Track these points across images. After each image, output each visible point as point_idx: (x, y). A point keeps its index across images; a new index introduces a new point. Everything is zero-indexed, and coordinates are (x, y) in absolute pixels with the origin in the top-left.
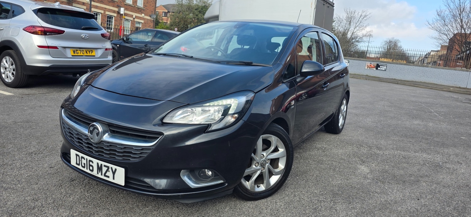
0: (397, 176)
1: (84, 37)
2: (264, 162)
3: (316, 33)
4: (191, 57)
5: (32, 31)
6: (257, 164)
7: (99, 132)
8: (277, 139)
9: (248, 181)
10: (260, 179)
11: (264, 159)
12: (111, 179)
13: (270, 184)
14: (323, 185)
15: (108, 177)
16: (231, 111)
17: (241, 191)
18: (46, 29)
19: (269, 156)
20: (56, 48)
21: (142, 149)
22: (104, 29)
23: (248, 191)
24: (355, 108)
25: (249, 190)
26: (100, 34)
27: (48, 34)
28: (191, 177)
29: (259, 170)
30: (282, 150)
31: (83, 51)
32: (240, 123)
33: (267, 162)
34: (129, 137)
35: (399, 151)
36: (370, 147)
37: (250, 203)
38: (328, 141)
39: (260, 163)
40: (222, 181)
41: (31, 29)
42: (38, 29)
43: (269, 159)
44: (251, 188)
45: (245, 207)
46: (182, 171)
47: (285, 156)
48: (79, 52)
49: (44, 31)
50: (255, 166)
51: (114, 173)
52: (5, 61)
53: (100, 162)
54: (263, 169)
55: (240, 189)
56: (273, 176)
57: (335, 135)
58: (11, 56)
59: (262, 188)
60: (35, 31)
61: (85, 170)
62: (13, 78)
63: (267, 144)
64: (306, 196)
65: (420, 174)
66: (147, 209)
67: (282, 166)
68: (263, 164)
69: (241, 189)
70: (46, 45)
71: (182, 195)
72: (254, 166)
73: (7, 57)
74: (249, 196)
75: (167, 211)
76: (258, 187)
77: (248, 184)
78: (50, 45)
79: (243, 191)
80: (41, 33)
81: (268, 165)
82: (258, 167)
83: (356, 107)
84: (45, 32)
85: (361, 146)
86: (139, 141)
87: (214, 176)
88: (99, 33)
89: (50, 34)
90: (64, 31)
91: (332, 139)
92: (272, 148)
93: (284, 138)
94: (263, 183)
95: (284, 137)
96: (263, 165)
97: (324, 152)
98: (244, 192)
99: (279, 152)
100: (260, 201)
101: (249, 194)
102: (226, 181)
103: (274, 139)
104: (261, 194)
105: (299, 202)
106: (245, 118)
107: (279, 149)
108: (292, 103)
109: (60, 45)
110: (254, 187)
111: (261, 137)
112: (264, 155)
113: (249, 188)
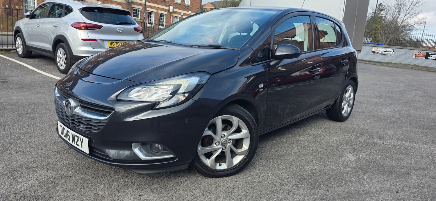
1: (119, 31)
2: (224, 141)
3: (308, 17)
4: (170, 43)
5: (78, 26)
6: (217, 144)
7: (71, 106)
8: (239, 120)
9: (209, 159)
10: (221, 158)
11: (225, 138)
12: (80, 148)
13: (232, 163)
14: (294, 170)
15: (79, 145)
16: (181, 91)
17: (200, 167)
18: (87, 25)
19: (230, 136)
20: (95, 40)
21: (100, 122)
22: (137, 24)
23: (208, 168)
25: (209, 167)
26: (133, 28)
27: (89, 29)
28: (143, 150)
29: (219, 148)
30: (245, 131)
31: (118, 43)
32: (190, 102)
33: (229, 142)
34: (92, 111)
36: (371, 136)
37: (211, 180)
38: (326, 128)
39: (220, 142)
40: (172, 156)
41: (77, 25)
42: (82, 25)
43: (231, 139)
44: (211, 165)
45: (204, 183)
46: (133, 144)
47: (248, 137)
48: (115, 44)
49: (86, 26)
50: (216, 144)
51: (82, 142)
52: (59, 52)
53: (74, 133)
54: (224, 148)
55: (199, 166)
56: (237, 156)
58: (64, 49)
59: (224, 166)
60: (79, 26)
61: (65, 138)
62: (65, 66)
63: (227, 124)
64: (270, 178)
67: (246, 146)
68: (224, 144)
69: (201, 166)
70: (87, 38)
71: (133, 166)
72: (215, 145)
73: (61, 49)
74: (209, 173)
75: (133, 180)
76: (220, 165)
77: (208, 162)
78: (91, 38)
79: (203, 168)
80: (84, 28)
81: (229, 145)
82: (219, 146)
84: (87, 28)
85: (361, 135)
87: (163, 150)
89: (91, 29)
90: (102, 26)
92: (234, 129)
93: (246, 120)
94: (225, 162)
95: (247, 118)
96: (224, 145)
97: (315, 138)
98: (204, 169)
99: (242, 133)
100: (222, 179)
101: (209, 171)
102: (176, 156)
103: (235, 120)
104: (219, 172)
105: (260, 183)
106: (196, 98)
107: (242, 130)
108: (259, 85)
109: (99, 38)
110: (216, 165)
111: (220, 117)
112: (224, 135)
113: (209, 165)
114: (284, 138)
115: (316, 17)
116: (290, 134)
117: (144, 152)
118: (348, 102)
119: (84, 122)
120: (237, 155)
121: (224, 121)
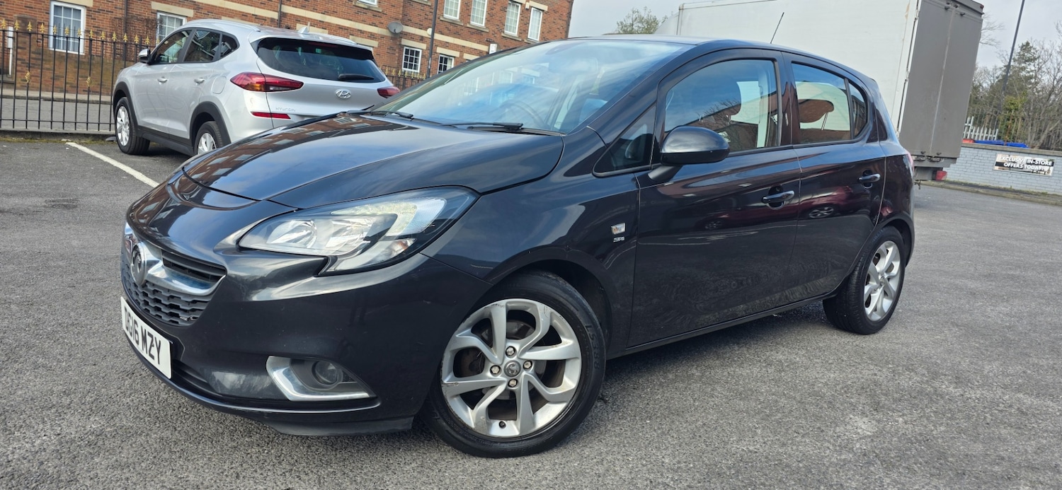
0: (953, 456)
1: (341, 95)
2: (513, 365)
3: (770, 62)
5: (245, 83)
6: (495, 370)
7: (141, 262)
8: (551, 313)
9: (472, 409)
10: (504, 408)
11: (515, 358)
12: (154, 363)
13: (534, 423)
14: (698, 449)
15: (153, 357)
16: (395, 231)
17: (449, 429)
18: (268, 80)
19: (527, 353)
20: (285, 116)
21: (194, 302)
22: (386, 79)
23: (470, 432)
24: (986, 276)
25: (471, 429)
26: (376, 89)
27: (271, 89)
28: (294, 375)
29: (501, 383)
30: (568, 345)
32: (417, 260)
33: (526, 367)
35: (1021, 395)
36: (935, 375)
37: (477, 461)
38: (820, 348)
39: (502, 367)
40: (365, 395)
41: (245, 79)
42: (256, 79)
43: (531, 361)
44: (476, 424)
45: (455, 469)
46: (270, 359)
47: (576, 358)
49: (266, 82)
50: (491, 372)
51: (159, 349)
52: (203, 143)
53: (145, 326)
54: (513, 383)
55: (444, 424)
56: (547, 404)
57: (857, 336)
58: (213, 134)
59: (512, 429)
60: (249, 82)
61: (131, 339)
63: (522, 323)
65: (1034, 460)
66: (247, 439)
67: (570, 381)
68: (513, 371)
69: (449, 425)
70: (266, 110)
72: (489, 374)
73: (207, 135)
74: (470, 443)
76: (502, 426)
77: (471, 417)
78: (274, 110)
79: (455, 430)
80: (260, 87)
81: (525, 376)
82: (500, 377)
83: (988, 276)
84: (267, 86)
85: (908, 369)
86: (194, 284)
87: (342, 378)
88: (374, 87)
89: (277, 89)
90: (302, 84)
91: (834, 345)
92: (538, 334)
93: (572, 314)
94: (515, 420)
95: (572, 308)
96: (512, 374)
97: (780, 371)
98: (458, 433)
99: (561, 346)
100: (504, 461)
101: (469, 440)
102: (375, 396)
103: (544, 314)
104: (496, 442)
106: (432, 250)
107: (562, 339)
108: (613, 227)
109: (293, 112)
110: (489, 425)
111: (503, 302)
112: (514, 350)
113: (472, 425)
114: (699, 369)
115: (793, 62)
116: (718, 359)
117: (297, 380)
118: (884, 285)
119: (164, 300)
120: (547, 402)
121: (512, 315)
